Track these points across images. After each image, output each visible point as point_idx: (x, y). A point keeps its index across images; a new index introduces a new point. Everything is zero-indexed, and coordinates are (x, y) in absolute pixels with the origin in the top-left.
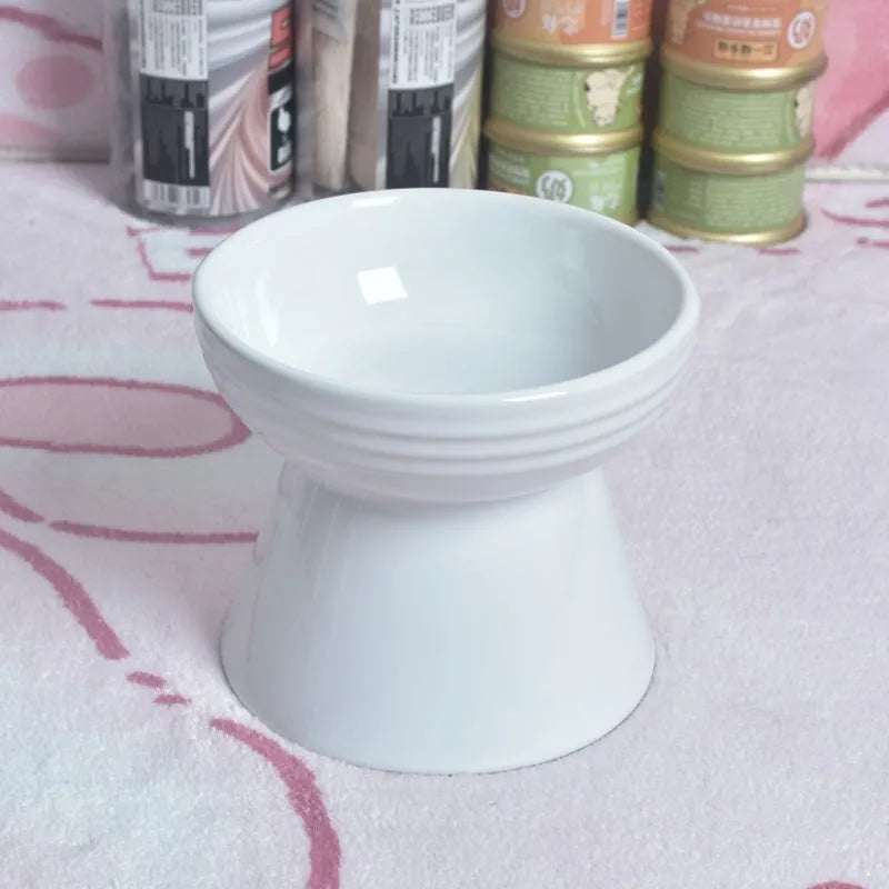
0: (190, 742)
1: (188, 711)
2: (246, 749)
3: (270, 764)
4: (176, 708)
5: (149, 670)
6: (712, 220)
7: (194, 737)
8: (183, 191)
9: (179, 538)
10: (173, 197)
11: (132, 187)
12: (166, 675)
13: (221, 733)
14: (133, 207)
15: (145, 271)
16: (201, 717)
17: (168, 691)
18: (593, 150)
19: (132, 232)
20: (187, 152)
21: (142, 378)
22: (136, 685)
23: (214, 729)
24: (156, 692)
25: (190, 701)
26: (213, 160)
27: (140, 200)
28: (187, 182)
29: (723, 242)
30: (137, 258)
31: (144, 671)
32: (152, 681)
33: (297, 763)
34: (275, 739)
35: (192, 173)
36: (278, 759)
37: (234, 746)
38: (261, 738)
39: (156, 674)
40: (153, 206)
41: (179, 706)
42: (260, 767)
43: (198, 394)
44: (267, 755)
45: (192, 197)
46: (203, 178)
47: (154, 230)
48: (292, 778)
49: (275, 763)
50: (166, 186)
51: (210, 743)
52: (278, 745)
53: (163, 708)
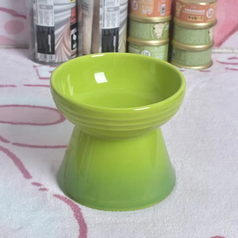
0: (48, 200)
1: (47, 192)
2: (63, 202)
3: (69, 206)
4: (44, 192)
5: (38, 182)
6: (187, 63)
7: (49, 199)
8: (48, 56)
9: (46, 147)
10: (45, 57)
11: (34, 55)
12: (42, 183)
13: (56, 198)
14: (35, 60)
15: (38, 77)
16: (51, 194)
17: (42, 187)
18: (156, 45)
19: (35, 67)
20: (49, 45)
21: (36, 105)
22: (34, 186)
23: (54, 197)
24: (39, 187)
25: (48, 190)
26: (56, 47)
27: (37, 58)
28: (49, 53)
29: (190, 69)
30: (36, 74)
31: (36, 182)
32: (38, 185)
33: (76, 206)
34: (71, 200)
35: (50, 51)
36: (71, 205)
37: (60, 202)
38: (67, 199)
39: (39, 183)
40: (40, 60)
41: (45, 191)
42: (67, 207)
43: (52, 109)
44: (68, 204)
45: (50, 57)
46: (53, 52)
47: (41, 66)
48: (75, 210)
49: (70, 206)
50: (44, 55)
51: (53, 201)
52: (72, 201)
53: (41, 192)
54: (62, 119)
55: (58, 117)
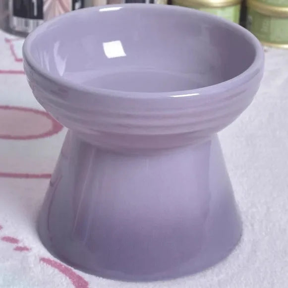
0: (30, 268)
1: (30, 254)
2: (57, 271)
3: (68, 278)
4: (24, 253)
5: (12, 235)
6: (272, 38)
7: (32, 266)
8: (31, 22)
9: (27, 176)
10: (27, 25)
11: (7, 20)
12: (20, 238)
13: (45, 264)
14: (9, 30)
15: (13, 58)
16: (36, 257)
17: (20, 245)
18: (219, 5)
19: (7, 41)
20: (33, 4)
21: (11, 104)
22: (5, 242)
23: (42, 262)
24: (15, 245)
25: (31, 249)
26: (45, 7)
27: (11, 27)
28: (33, 17)
29: (278, 48)
30: (10, 52)
31: (9, 236)
32: (13, 240)
33: (80, 278)
34: (70, 267)
35: (35, 13)
36: (72, 276)
37: (51, 270)
38: (63, 266)
39: (15, 237)
40: (18, 29)
41: (26, 252)
42: (63, 280)
43: (37, 112)
44: (66, 274)
45: (35, 24)
46: (41, 16)
47: (17, 40)
48: (78, 284)
49: (70, 278)
50: (23, 20)
51: (40, 268)
52: (71, 270)
53: (18, 252)
54: (56, 129)
55: (48, 125)
